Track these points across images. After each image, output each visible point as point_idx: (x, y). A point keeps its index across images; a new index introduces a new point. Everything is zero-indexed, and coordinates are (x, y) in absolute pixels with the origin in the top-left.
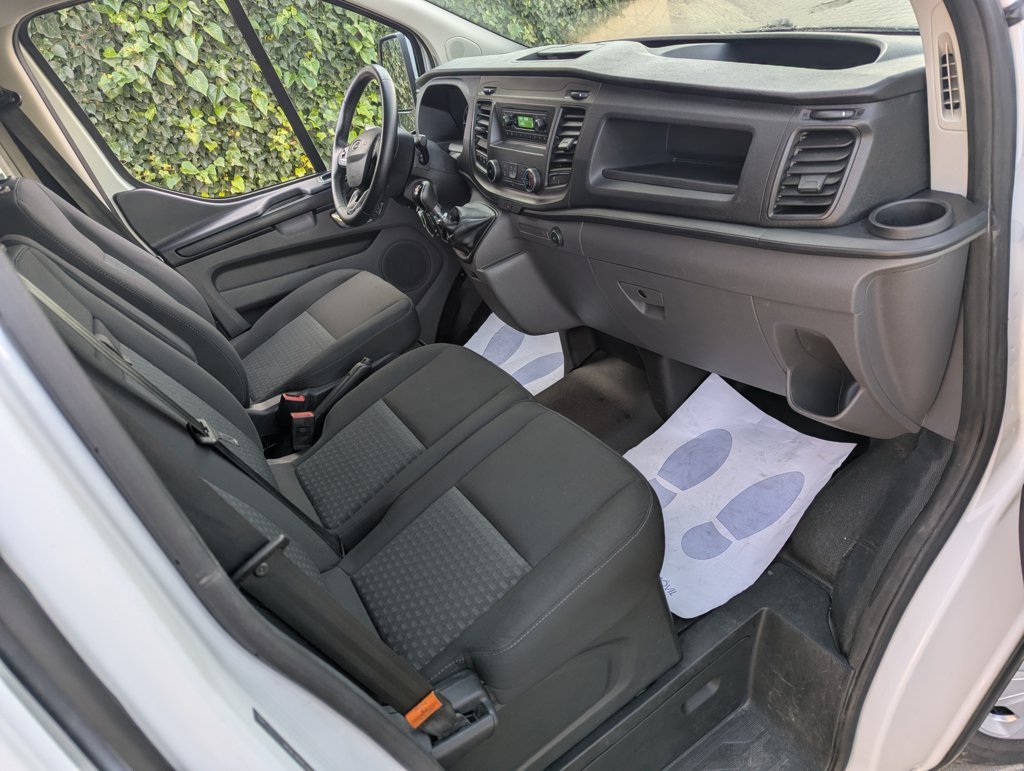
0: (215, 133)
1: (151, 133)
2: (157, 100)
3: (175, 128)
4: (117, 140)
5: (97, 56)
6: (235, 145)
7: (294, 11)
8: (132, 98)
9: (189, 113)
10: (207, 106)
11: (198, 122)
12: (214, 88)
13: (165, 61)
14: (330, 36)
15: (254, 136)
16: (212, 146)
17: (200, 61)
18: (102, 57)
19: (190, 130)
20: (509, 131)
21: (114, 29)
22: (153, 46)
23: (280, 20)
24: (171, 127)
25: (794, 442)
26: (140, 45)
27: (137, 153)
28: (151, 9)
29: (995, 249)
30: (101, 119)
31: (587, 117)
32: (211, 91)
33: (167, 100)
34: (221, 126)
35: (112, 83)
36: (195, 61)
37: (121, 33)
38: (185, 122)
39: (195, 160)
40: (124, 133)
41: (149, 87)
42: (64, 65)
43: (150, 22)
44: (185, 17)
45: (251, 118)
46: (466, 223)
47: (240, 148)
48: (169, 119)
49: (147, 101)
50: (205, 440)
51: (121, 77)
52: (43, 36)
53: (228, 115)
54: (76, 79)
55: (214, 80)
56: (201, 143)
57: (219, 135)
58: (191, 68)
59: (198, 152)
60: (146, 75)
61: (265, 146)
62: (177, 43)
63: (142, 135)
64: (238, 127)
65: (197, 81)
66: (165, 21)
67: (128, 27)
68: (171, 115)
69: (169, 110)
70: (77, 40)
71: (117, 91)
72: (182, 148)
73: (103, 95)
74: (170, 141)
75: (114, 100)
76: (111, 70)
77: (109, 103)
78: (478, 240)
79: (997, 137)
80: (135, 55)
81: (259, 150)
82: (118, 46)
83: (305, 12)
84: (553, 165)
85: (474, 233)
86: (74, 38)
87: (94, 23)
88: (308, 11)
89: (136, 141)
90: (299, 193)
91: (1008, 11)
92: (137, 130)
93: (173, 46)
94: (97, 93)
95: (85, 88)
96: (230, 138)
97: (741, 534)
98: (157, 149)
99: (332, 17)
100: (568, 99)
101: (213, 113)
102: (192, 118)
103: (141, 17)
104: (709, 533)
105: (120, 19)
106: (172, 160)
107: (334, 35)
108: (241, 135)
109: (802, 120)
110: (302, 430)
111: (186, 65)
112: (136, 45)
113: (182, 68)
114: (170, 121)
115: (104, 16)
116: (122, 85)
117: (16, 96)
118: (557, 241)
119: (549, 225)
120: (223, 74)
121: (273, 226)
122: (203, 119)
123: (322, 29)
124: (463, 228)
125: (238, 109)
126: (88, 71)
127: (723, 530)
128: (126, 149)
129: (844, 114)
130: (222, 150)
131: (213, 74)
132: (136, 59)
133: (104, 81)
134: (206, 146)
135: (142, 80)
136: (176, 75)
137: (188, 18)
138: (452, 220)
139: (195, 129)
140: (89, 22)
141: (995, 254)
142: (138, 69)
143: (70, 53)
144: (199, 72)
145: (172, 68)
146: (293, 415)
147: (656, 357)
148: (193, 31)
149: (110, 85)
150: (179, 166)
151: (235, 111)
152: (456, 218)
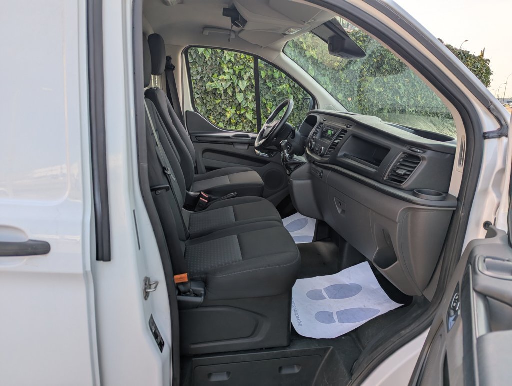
0: (237, 117)
1: (215, 108)
2: (223, 98)
3: (224, 110)
4: (202, 106)
5: (211, 76)
6: (242, 124)
7: (288, 86)
8: (215, 94)
9: (232, 107)
10: (239, 107)
11: (233, 111)
12: (245, 101)
13: (233, 85)
14: (297, 100)
15: (251, 124)
16: (233, 121)
17: (245, 90)
18: (212, 76)
19: (229, 112)
20: (324, 135)
21: (221, 69)
22: (231, 79)
23: (281, 87)
24: (223, 109)
25: (385, 300)
26: (227, 77)
27: (207, 113)
28: (237, 67)
29: (462, 221)
30: (200, 96)
31: (346, 134)
32: (244, 102)
33: (226, 99)
34: (241, 116)
35: (211, 86)
36: (243, 89)
37: (223, 71)
38: (228, 109)
39: (225, 123)
40: (206, 104)
41: (223, 92)
42: (198, 74)
43: (234, 71)
44: (247, 73)
45: (253, 117)
46: (294, 160)
47: (243, 126)
48: (224, 106)
49: (219, 97)
50: (166, 172)
51: (215, 85)
52: (197, 62)
53: (245, 113)
54: (200, 80)
55: (246, 99)
56: (230, 118)
57: (238, 118)
58: (241, 91)
59: (227, 121)
60: (224, 87)
61: (253, 129)
62: (240, 81)
63: (211, 107)
64: (246, 118)
65: (240, 97)
66: (240, 73)
67: (226, 70)
68: (225, 105)
69: (225, 103)
70: (207, 68)
71: (211, 89)
72: (222, 117)
73: (206, 89)
74: (220, 113)
75: (208, 92)
76: (213, 81)
77: (206, 92)
78: (296, 168)
79: (471, 177)
80: (223, 80)
81: (250, 130)
82: (220, 74)
83: (292, 88)
84: (331, 148)
85: (296, 165)
86: (207, 67)
87: (216, 64)
88: (293, 88)
89: (208, 108)
90: (248, 136)
91: (485, 133)
92: (211, 105)
93: (238, 82)
94: (204, 87)
95: (201, 84)
96: (242, 121)
97: (341, 321)
98: (214, 114)
99: (302, 93)
100: (345, 127)
101: (240, 110)
102: (232, 108)
103: (232, 68)
104: (329, 315)
105: (225, 66)
106: (217, 120)
107: (299, 100)
108: (246, 122)
109: (406, 149)
110: (201, 205)
111: (239, 90)
112: (226, 76)
113: (237, 90)
114: (223, 106)
115: (220, 63)
116: (214, 87)
117: (174, 67)
118: (320, 176)
119: (320, 169)
120: (250, 98)
121: (233, 143)
122: (236, 110)
123: (296, 96)
124: (292, 162)
125: (250, 112)
126: (205, 79)
127: (336, 317)
128: (203, 110)
129: (419, 151)
130: (236, 124)
131: (247, 96)
132: (223, 81)
133: (209, 84)
134: (232, 120)
135: (221, 89)
136: (234, 92)
137: (248, 74)
138: (290, 158)
139: (230, 113)
140: (214, 64)
141: (461, 222)
142: (222, 84)
143: (202, 71)
144: (242, 94)
145: (234, 89)
146: (201, 198)
147: (345, 241)
148: (247, 79)
149: (210, 86)
150: (218, 123)
151: (248, 112)
152: (291, 157)
